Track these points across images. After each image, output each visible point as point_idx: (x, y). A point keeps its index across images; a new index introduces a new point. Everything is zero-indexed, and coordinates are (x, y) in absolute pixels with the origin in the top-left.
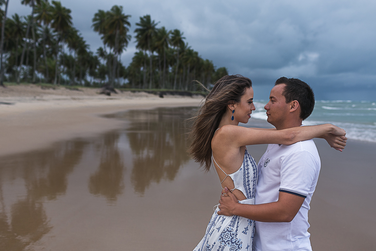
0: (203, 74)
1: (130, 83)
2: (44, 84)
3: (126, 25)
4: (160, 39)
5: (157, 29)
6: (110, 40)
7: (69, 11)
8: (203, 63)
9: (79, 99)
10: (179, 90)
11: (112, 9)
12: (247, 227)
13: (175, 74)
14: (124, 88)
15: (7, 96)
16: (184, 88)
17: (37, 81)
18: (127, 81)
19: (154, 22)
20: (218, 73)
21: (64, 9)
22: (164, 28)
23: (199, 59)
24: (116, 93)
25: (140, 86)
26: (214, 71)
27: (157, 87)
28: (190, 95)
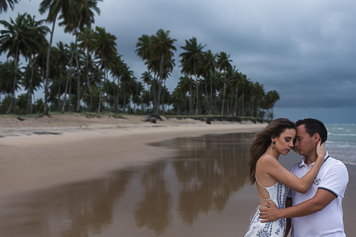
0: (253, 98)
1: (175, 109)
2: (88, 113)
3: (171, 50)
4: (206, 62)
5: (203, 52)
6: (154, 65)
7: (114, 38)
8: (252, 87)
9: (124, 127)
10: (227, 116)
11: (157, 34)
12: (279, 229)
13: (222, 98)
14: (169, 114)
15: (53, 126)
16: (233, 113)
17: (81, 110)
18: (171, 107)
19: (200, 45)
20: (268, 97)
21: (109, 34)
22: (210, 51)
23: (247, 82)
24: (161, 120)
25: (185, 112)
26: (263, 94)
27: (204, 113)
28: (239, 120)
